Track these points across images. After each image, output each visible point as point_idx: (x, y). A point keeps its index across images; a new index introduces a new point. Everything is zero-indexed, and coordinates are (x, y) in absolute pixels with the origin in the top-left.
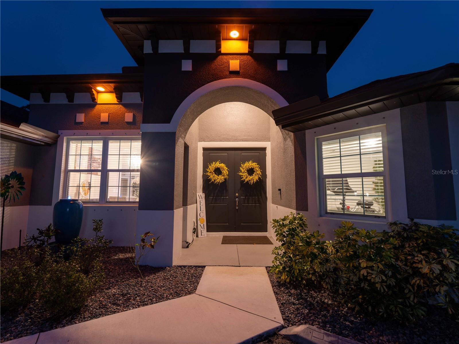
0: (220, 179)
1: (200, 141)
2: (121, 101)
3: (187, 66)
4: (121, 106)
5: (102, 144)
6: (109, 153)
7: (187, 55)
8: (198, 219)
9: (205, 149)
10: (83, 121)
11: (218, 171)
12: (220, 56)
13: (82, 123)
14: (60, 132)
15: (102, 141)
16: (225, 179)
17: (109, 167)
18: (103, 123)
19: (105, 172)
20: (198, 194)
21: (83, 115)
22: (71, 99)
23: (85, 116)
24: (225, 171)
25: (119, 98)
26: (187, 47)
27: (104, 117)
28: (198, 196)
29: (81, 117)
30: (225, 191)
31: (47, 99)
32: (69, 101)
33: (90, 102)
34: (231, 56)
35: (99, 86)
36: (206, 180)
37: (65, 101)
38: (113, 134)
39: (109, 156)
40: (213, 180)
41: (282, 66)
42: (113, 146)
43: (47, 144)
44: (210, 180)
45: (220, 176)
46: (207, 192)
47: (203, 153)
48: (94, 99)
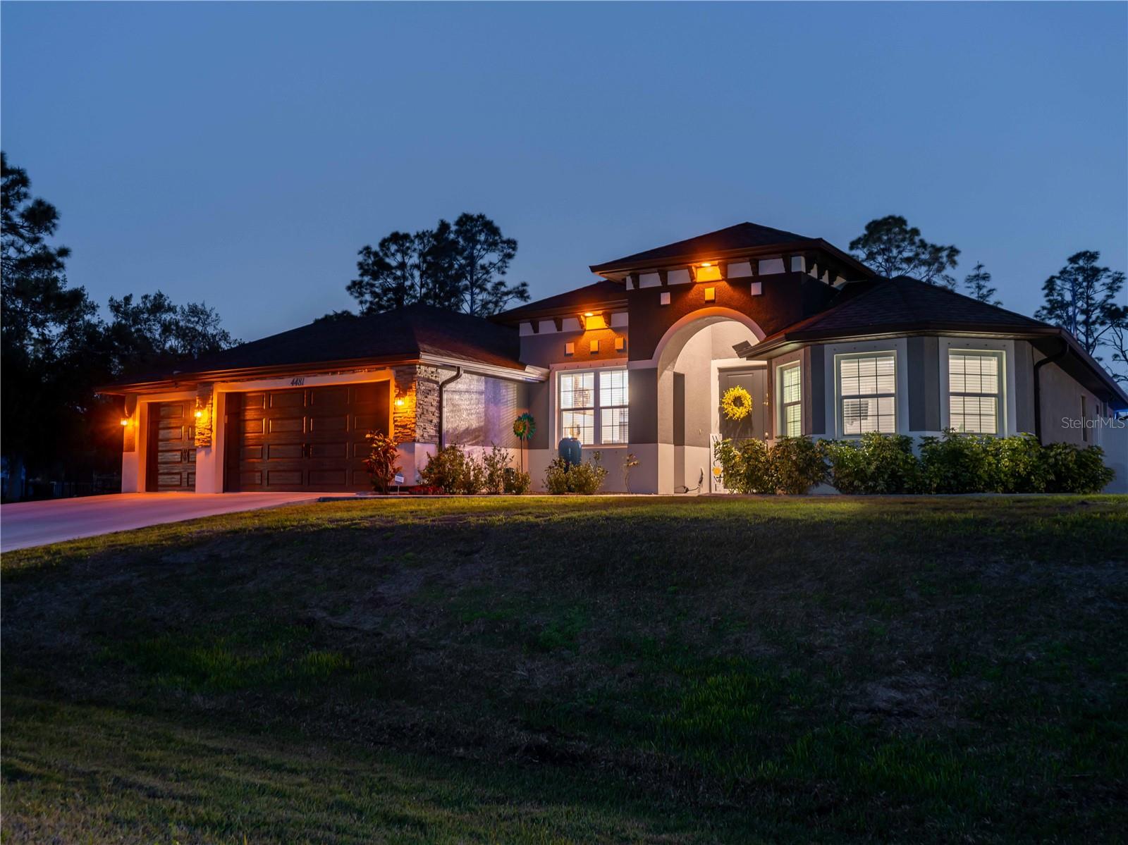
0: (740, 412)
1: (714, 358)
2: (610, 325)
3: (666, 299)
4: (610, 330)
5: (593, 376)
6: (601, 387)
7: (665, 288)
8: (712, 468)
9: (721, 370)
10: (573, 352)
11: (738, 401)
12: (697, 285)
13: (571, 354)
14: (551, 366)
15: (593, 373)
16: (748, 412)
17: (601, 405)
18: (592, 353)
19: (597, 409)
20: (711, 435)
21: (573, 344)
22: (559, 327)
23: (575, 345)
24: (748, 400)
25: (609, 322)
26: (664, 278)
27: (594, 346)
28: (711, 437)
29: (570, 348)
30: (749, 430)
31: (536, 329)
32: (558, 330)
33: (579, 329)
34: (705, 284)
35: (587, 312)
36: (723, 415)
37: (555, 331)
38: (604, 365)
39: (601, 391)
40: (731, 415)
41: (756, 289)
42: (604, 377)
43: (541, 382)
44: (727, 415)
45: (741, 408)
46: (725, 432)
47: (719, 376)
48: (582, 326)
